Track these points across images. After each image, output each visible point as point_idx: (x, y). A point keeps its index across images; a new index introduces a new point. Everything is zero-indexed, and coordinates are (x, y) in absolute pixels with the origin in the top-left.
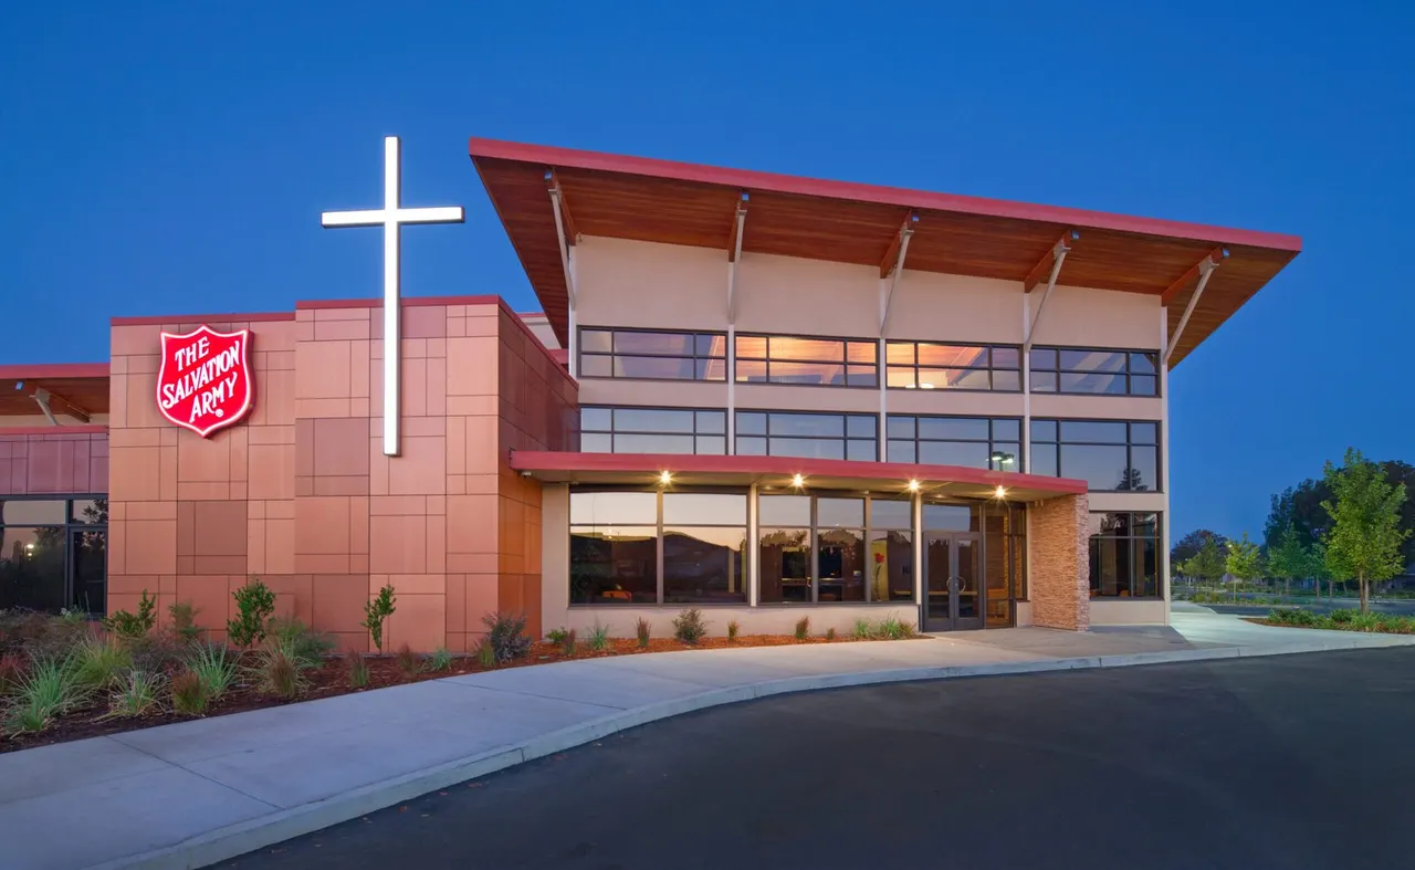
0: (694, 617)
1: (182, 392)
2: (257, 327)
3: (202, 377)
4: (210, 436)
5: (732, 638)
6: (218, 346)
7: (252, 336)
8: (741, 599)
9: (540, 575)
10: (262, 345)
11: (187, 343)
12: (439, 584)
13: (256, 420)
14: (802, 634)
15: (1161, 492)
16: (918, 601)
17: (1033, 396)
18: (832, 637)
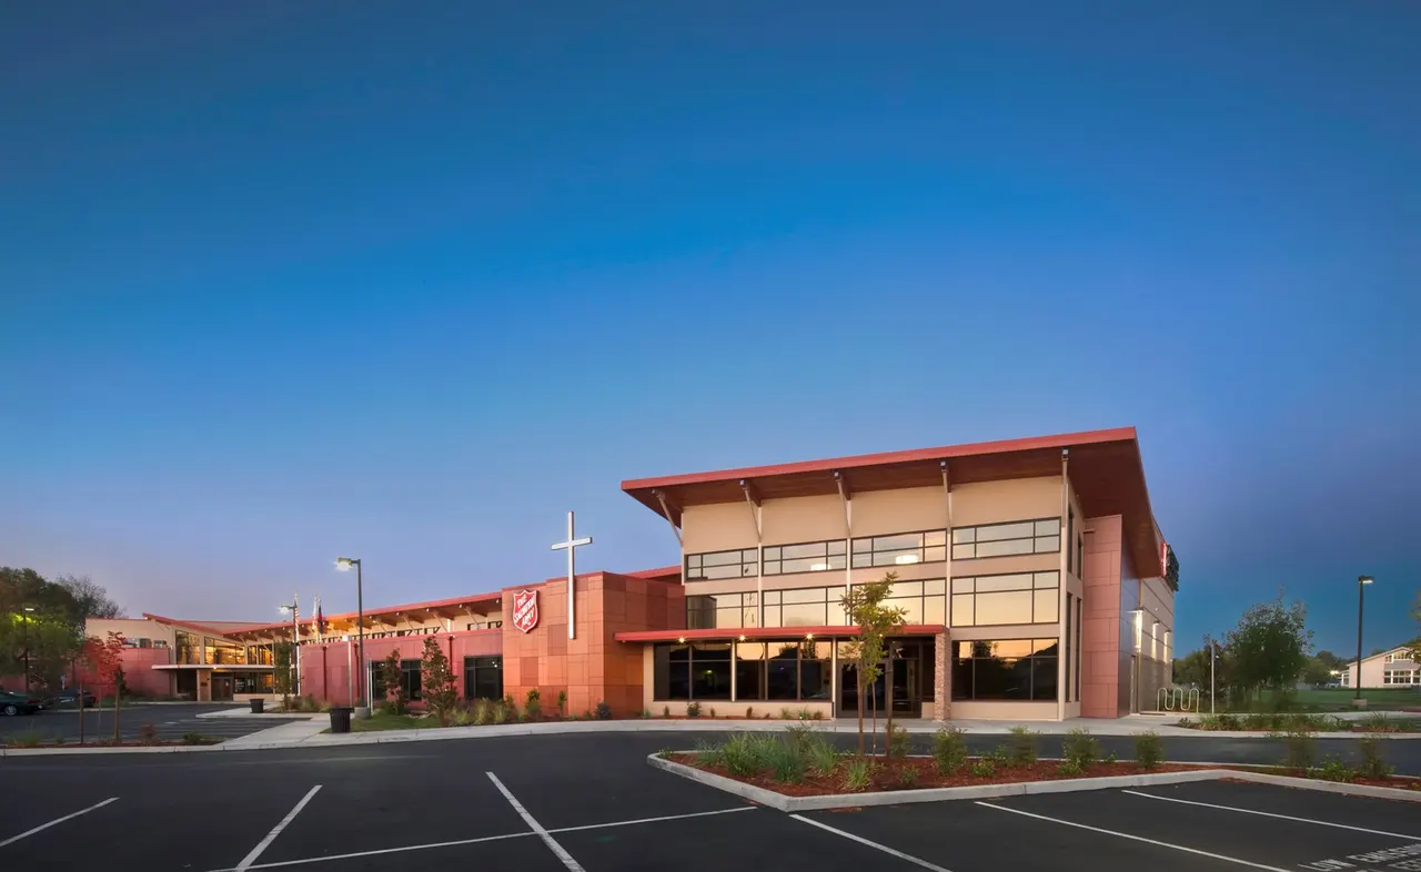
0: (698, 706)
1: (520, 616)
2: (539, 589)
3: (524, 610)
4: (528, 632)
5: (713, 716)
6: (529, 598)
7: (538, 592)
8: (727, 697)
9: (642, 686)
10: (544, 595)
11: (520, 597)
12: (586, 689)
13: (540, 626)
14: (750, 715)
15: (1058, 622)
16: (834, 700)
17: (956, 563)
18: (767, 717)
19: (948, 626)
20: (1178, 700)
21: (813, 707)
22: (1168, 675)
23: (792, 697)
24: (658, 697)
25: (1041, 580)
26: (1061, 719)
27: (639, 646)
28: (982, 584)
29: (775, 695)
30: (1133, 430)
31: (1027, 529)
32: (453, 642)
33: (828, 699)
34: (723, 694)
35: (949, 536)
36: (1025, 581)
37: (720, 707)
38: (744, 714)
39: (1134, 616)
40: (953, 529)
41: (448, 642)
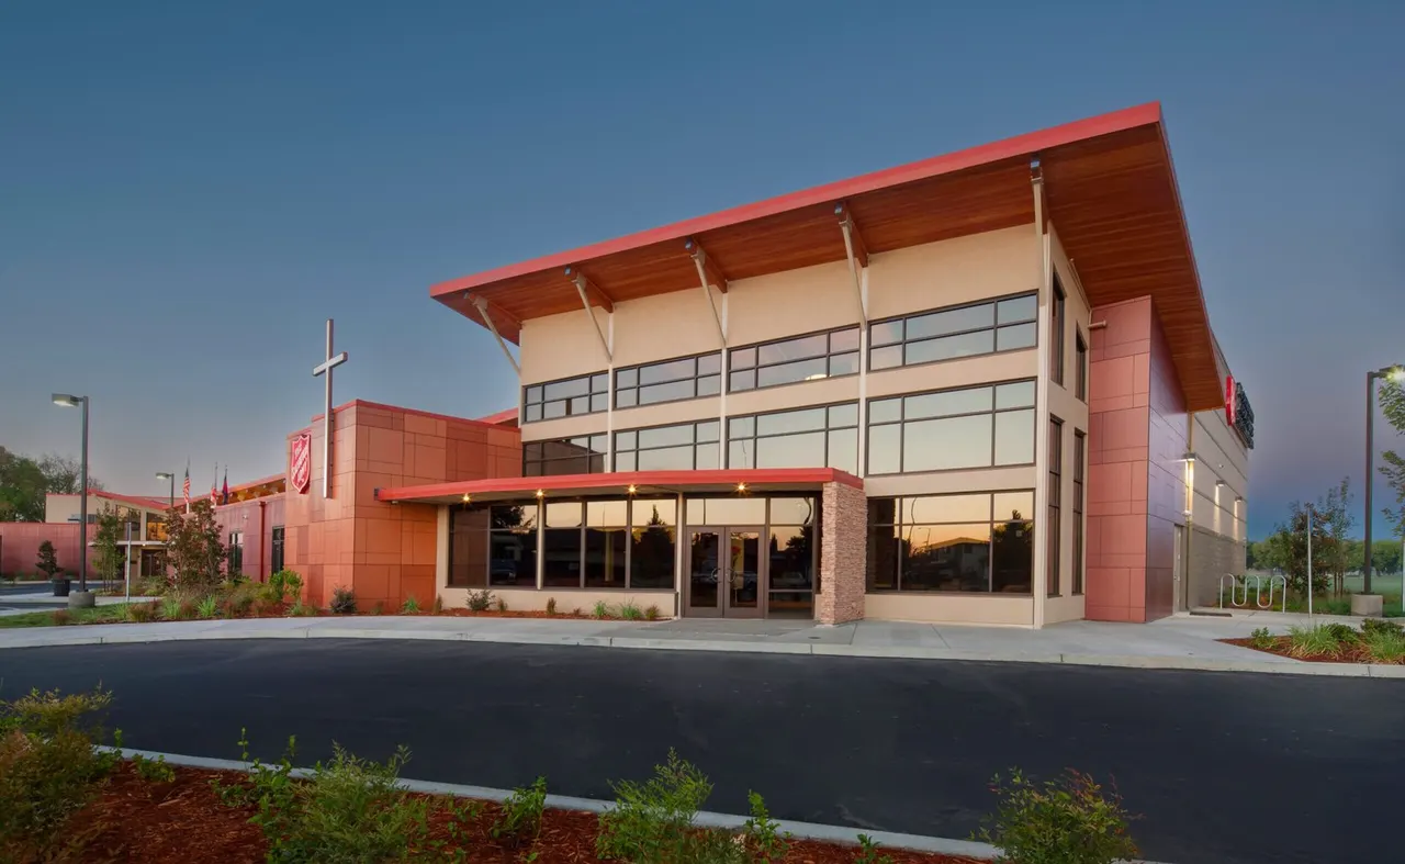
0: (485, 597)
1: (296, 470)
3: (299, 462)
6: (303, 446)
7: (310, 437)
8: (528, 583)
9: (436, 567)
11: (297, 446)
14: (551, 610)
15: (1034, 464)
16: (678, 589)
17: (872, 375)
18: (577, 615)
19: (861, 476)
20: (1252, 590)
21: (645, 599)
22: (1240, 558)
23: (617, 582)
24: (451, 583)
25: (1007, 396)
26: (1038, 625)
27: (424, 509)
28: (915, 407)
29: (596, 579)
30: (1156, 106)
31: (983, 316)
32: (268, 509)
33: (670, 586)
34: (524, 578)
35: (864, 334)
36: (982, 399)
37: (515, 597)
38: (543, 607)
39: (1181, 468)
40: (871, 323)
41: (260, 508)
